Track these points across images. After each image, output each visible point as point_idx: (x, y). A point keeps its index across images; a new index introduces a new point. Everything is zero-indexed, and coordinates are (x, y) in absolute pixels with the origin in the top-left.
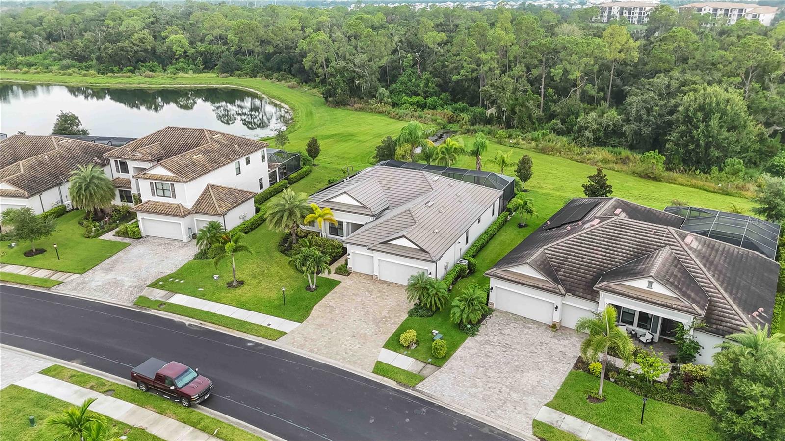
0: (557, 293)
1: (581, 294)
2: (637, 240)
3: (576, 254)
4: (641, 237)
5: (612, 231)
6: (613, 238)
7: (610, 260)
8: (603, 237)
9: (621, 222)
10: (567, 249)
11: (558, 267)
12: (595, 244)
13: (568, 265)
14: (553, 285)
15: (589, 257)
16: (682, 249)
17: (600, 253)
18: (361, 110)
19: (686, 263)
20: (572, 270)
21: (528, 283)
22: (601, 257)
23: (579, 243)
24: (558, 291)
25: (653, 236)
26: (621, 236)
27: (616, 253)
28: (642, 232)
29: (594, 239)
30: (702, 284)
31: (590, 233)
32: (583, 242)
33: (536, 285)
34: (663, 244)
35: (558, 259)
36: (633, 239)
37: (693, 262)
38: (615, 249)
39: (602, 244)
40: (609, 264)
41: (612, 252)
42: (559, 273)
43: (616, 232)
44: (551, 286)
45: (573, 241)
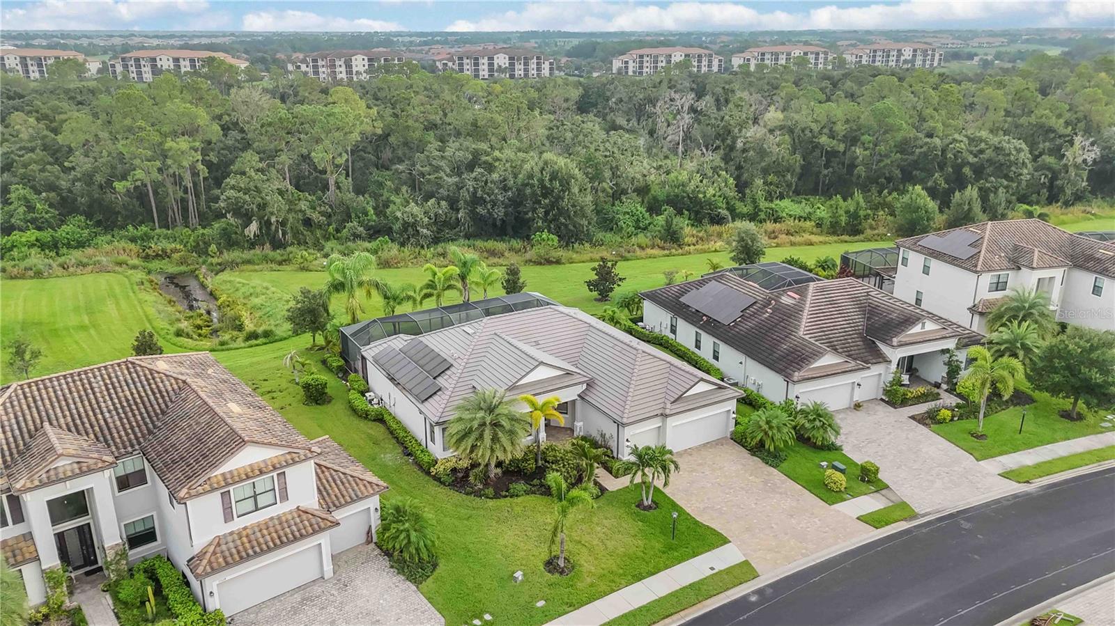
0: (864, 368)
24: (862, 366)
38: (845, 311)
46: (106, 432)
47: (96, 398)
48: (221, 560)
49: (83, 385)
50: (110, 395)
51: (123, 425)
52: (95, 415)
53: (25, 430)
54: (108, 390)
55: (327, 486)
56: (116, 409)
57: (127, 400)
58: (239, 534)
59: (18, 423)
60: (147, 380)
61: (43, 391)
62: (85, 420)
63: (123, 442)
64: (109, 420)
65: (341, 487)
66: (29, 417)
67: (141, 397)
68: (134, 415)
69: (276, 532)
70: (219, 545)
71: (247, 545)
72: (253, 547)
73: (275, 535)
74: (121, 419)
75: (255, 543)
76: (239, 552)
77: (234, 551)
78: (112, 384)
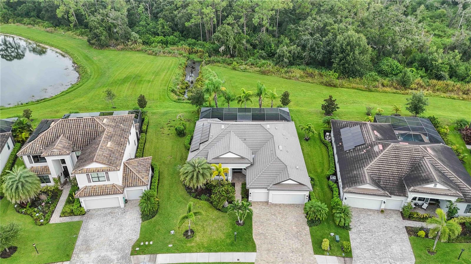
0: (386, 196)
1: (398, 194)
2: (409, 156)
3: (384, 170)
4: (409, 154)
5: (394, 152)
6: (397, 157)
7: (401, 171)
8: (392, 157)
9: (396, 146)
10: (377, 167)
11: (378, 180)
12: (390, 162)
13: (383, 178)
14: (382, 192)
15: (391, 171)
16: (431, 158)
17: (394, 167)
18: (122, 49)
19: (436, 165)
20: (386, 180)
21: (370, 193)
22: (396, 169)
23: (381, 163)
24: (386, 195)
25: (415, 152)
26: (400, 155)
27: (402, 166)
28: (409, 151)
29: (388, 159)
30: (449, 176)
31: (384, 155)
32: (383, 162)
33: (374, 194)
34: (422, 156)
35: (376, 175)
36: (406, 155)
37: (439, 165)
38: (401, 163)
39: (393, 162)
40: (402, 173)
41: (400, 165)
42: (381, 183)
43: (396, 153)
44: (382, 193)
45: (378, 162)
46: (76, 141)
47: (79, 129)
48: (83, 194)
49: (78, 124)
50: (83, 129)
51: (82, 140)
52: (76, 135)
53: (57, 135)
54: (83, 127)
55: (129, 178)
56: (82, 134)
57: (87, 132)
58: (93, 187)
59: (56, 132)
60: (96, 126)
61: (67, 123)
62: (73, 136)
63: (79, 146)
64: (79, 138)
65: (133, 180)
66: (59, 131)
67: (91, 132)
68: (86, 138)
69: (103, 190)
70: (85, 189)
71: (93, 192)
72: (94, 193)
73: (102, 191)
74: (82, 138)
75: (95, 192)
76: (89, 193)
77: (88, 192)
78: (86, 125)
